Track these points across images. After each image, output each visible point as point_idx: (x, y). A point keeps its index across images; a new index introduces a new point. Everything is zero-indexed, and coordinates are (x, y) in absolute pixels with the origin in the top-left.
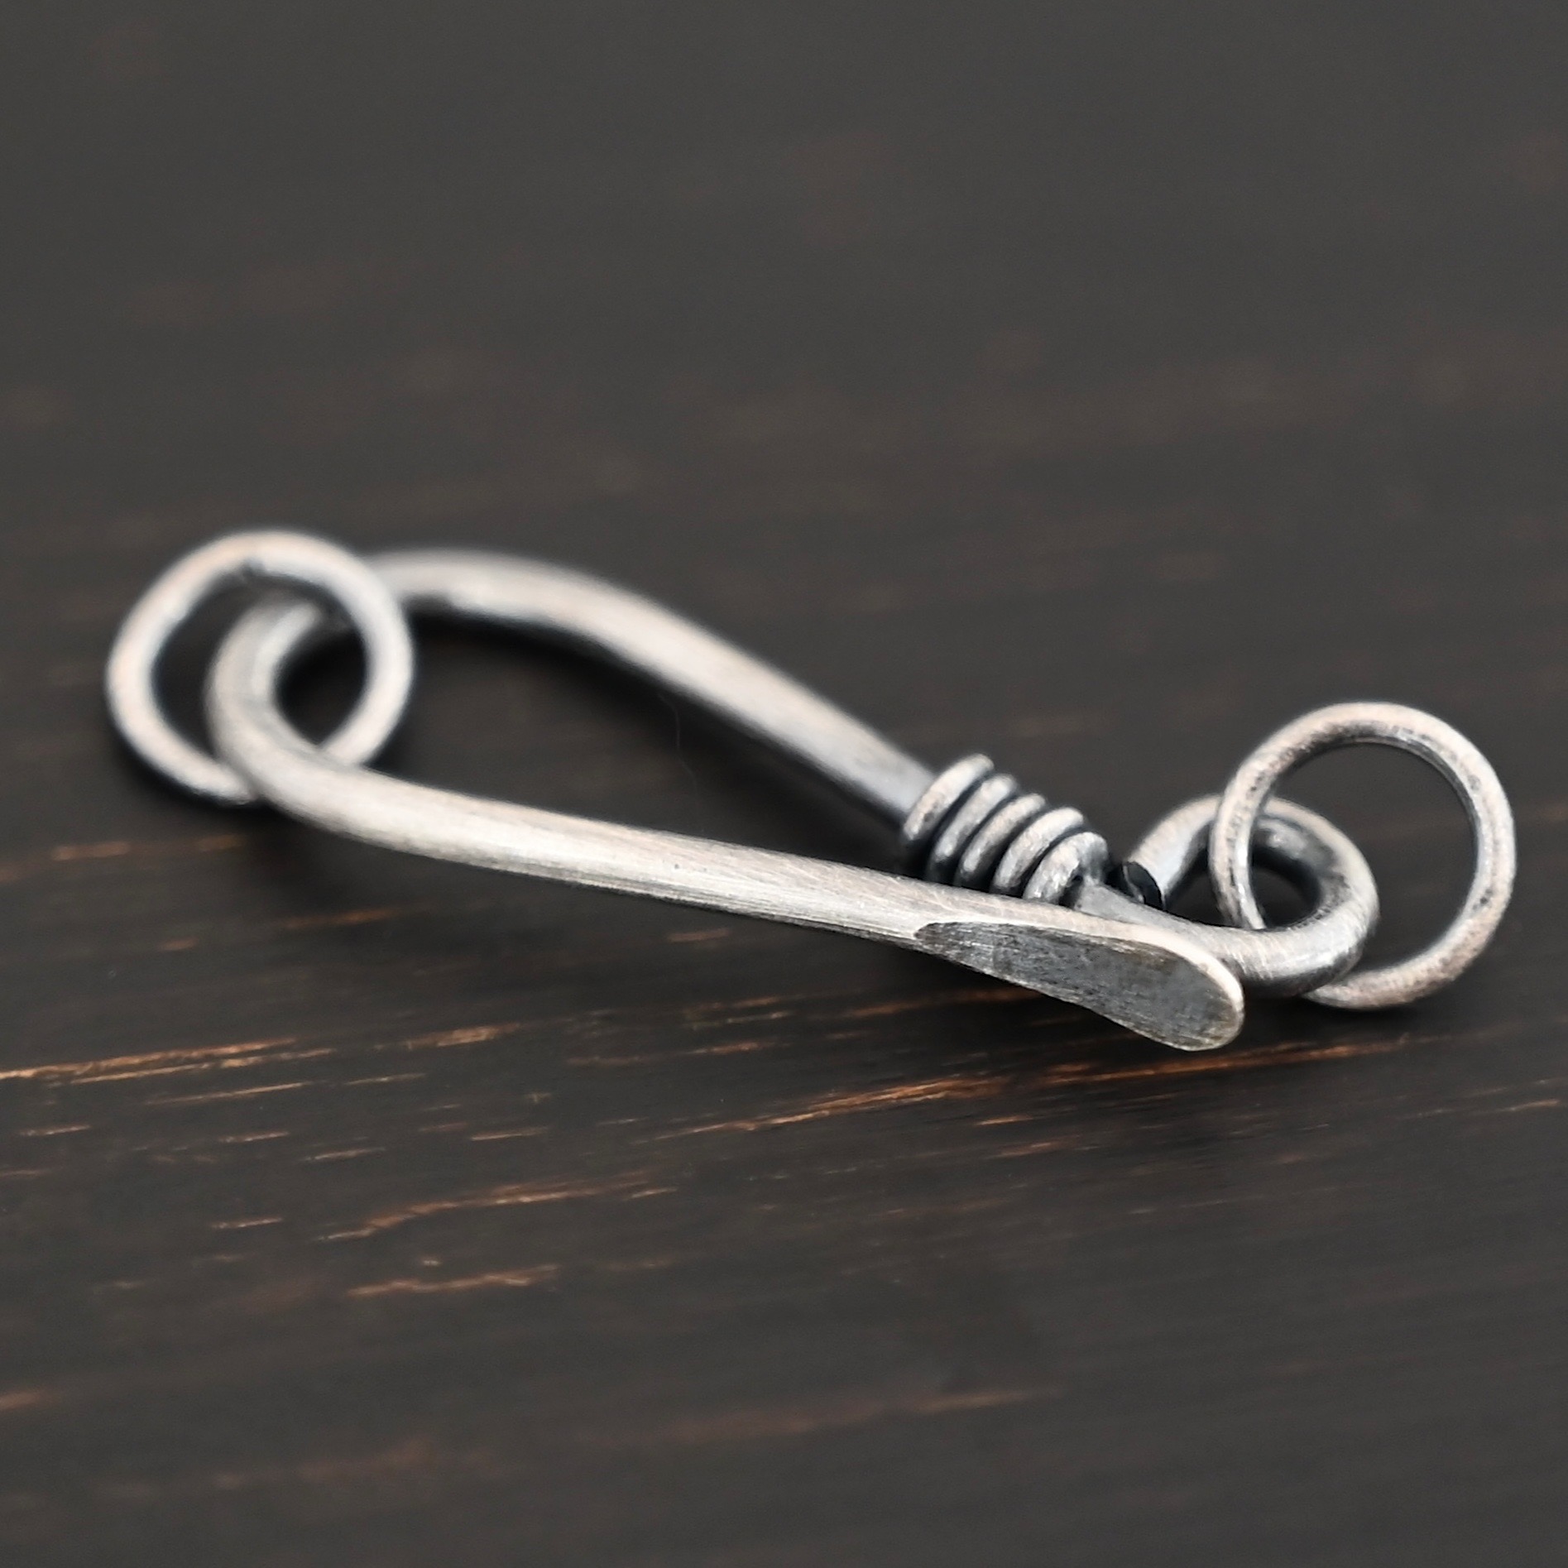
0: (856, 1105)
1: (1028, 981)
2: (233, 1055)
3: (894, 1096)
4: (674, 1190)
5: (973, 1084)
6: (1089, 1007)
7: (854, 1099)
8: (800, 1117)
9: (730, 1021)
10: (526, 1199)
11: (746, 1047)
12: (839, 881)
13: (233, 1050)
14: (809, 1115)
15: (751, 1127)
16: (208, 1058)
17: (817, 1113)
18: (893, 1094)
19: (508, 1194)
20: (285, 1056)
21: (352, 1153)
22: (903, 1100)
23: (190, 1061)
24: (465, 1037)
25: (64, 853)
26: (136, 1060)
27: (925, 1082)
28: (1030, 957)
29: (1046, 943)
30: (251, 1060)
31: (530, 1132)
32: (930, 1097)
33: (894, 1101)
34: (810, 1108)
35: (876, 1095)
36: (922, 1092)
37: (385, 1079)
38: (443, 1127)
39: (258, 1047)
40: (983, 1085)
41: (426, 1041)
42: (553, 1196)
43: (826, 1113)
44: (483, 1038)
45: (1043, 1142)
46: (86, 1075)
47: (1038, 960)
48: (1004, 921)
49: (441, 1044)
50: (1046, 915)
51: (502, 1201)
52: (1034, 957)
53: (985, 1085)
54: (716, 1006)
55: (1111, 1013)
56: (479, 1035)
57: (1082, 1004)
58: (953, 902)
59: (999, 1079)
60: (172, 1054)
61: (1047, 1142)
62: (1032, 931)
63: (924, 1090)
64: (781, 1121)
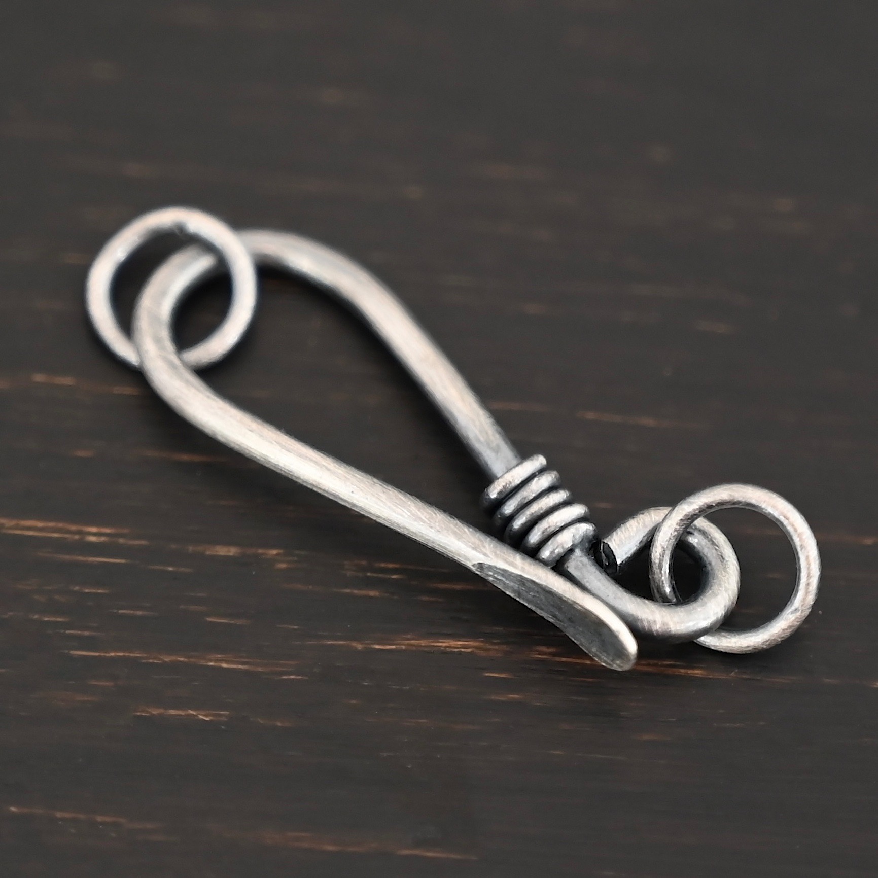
0: (421, 646)
1: (528, 604)
2: (94, 534)
3: (444, 645)
4: (306, 678)
5: (489, 647)
6: (558, 627)
7: (421, 642)
8: (388, 647)
9: (369, 574)
10: (225, 665)
11: (372, 593)
12: (437, 524)
13: (94, 530)
14: (394, 647)
15: (359, 646)
16: (79, 532)
17: (398, 646)
18: (444, 643)
19: (217, 661)
20: (121, 541)
21: (139, 613)
22: (447, 649)
23: (69, 532)
24: (222, 551)
25: (39, 378)
26: (40, 524)
27: (463, 640)
28: (530, 594)
29: (540, 590)
30: (103, 539)
31: (240, 622)
32: (463, 650)
33: (442, 648)
34: (396, 642)
35: (433, 642)
36: (459, 646)
37: (171, 569)
38: (193, 608)
39: (108, 531)
40: (495, 650)
41: (200, 549)
42: (240, 667)
43: (404, 647)
44: (231, 554)
45: (515, 695)
46: (10, 528)
47: (534, 596)
48: (519, 573)
49: (208, 553)
50: (542, 576)
51: (211, 664)
52: (533, 594)
53: (496, 650)
54: (364, 563)
55: (569, 634)
56: (229, 552)
57: (555, 624)
58: (495, 553)
59: (504, 647)
60: (61, 525)
61: (517, 694)
62: (533, 582)
63: (460, 645)
64: (377, 647)
